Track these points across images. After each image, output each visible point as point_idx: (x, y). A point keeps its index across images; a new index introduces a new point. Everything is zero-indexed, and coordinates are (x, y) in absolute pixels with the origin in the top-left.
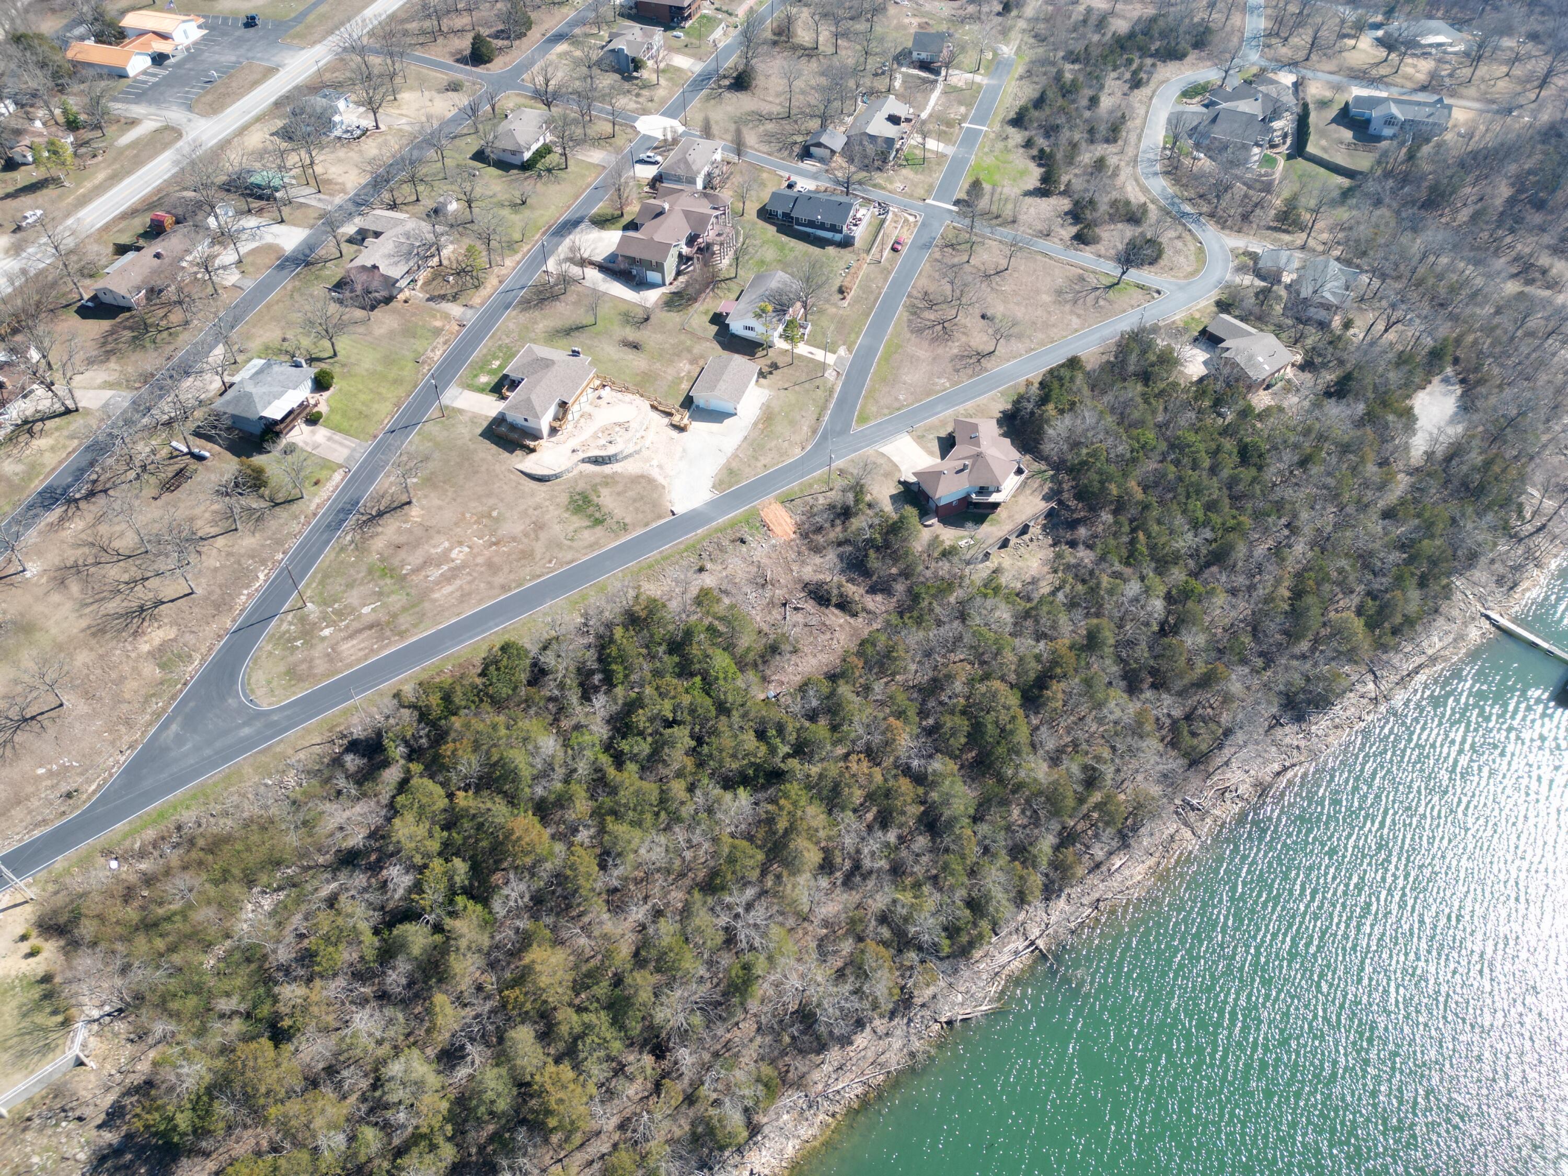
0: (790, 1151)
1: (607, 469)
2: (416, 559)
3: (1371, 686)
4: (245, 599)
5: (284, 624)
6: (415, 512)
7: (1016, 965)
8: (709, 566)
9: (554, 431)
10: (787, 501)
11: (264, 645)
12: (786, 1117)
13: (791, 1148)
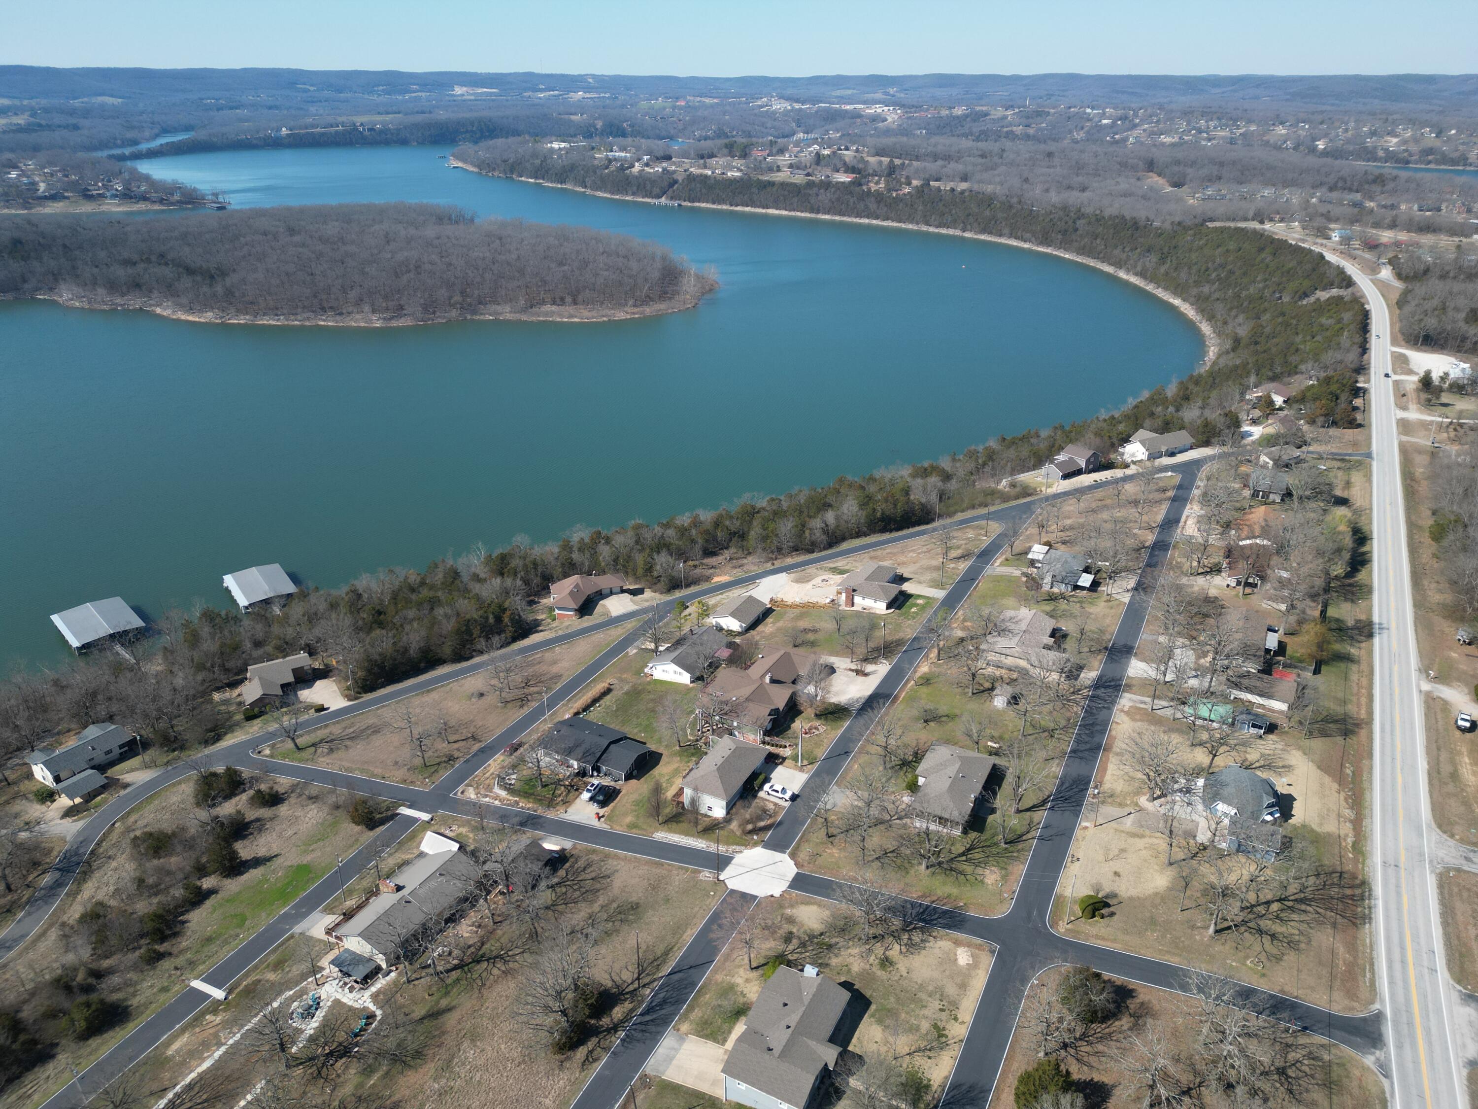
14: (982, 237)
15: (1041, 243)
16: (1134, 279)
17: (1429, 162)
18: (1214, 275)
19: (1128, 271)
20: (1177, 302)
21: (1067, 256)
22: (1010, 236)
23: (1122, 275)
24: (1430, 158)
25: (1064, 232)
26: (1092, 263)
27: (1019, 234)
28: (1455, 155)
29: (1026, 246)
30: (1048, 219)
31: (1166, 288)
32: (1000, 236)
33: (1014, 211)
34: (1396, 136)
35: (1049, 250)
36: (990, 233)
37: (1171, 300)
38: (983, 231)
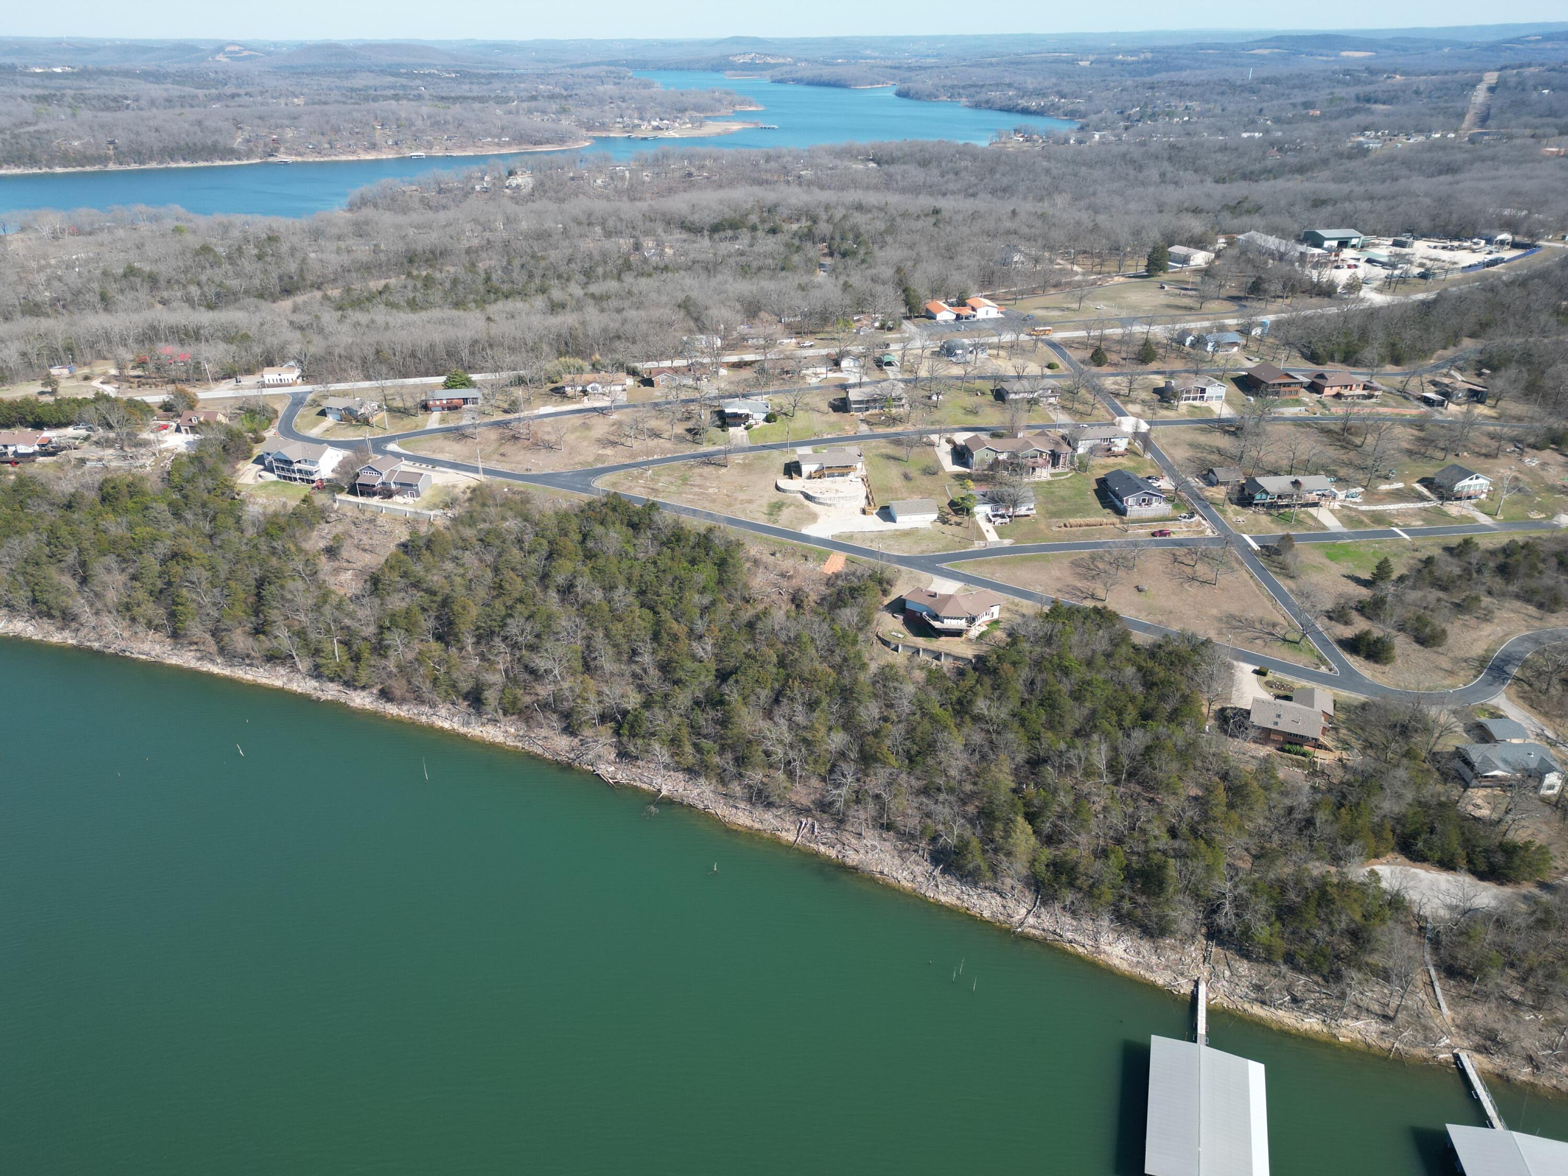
0: (497, 740)
1: (807, 502)
2: (698, 481)
3: (1023, 911)
4: (640, 459)
5: (635, 471)
6: (724, 470)
7: (645, 786)
8: (778, 555)
9: (810, 477)
10: (849, 561)
11: (622, 472)
12: (513, 730)
13: (500, 739)
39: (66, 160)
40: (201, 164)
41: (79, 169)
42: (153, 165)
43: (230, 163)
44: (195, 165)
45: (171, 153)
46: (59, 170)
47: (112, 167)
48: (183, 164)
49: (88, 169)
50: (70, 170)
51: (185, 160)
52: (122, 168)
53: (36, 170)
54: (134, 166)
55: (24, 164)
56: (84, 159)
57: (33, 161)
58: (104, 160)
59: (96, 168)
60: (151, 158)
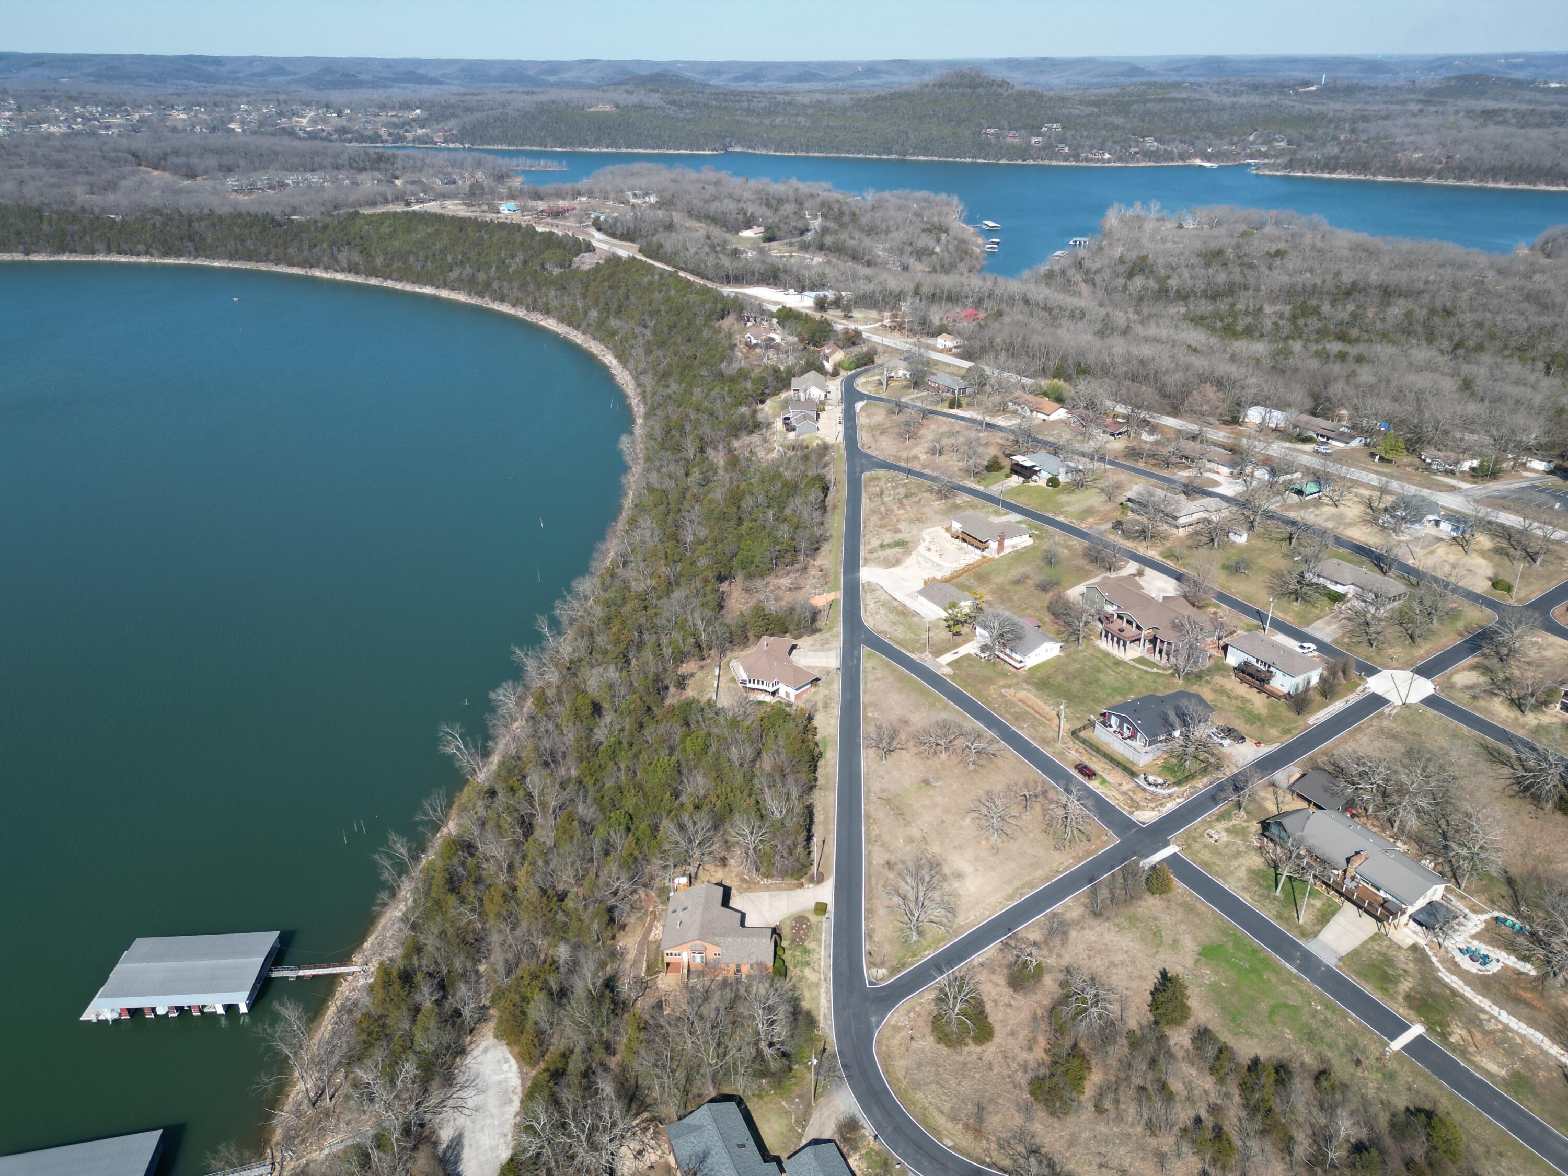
1: (916, 552)
2: (911, 501)
5: (901, 477)
6: (938, 503)
9: (953, 535)
10: (831, 603)
11: (896, 473)
14: (65, 258)
15: (165, 254)
16: (339, 276)
17: (350, 141)
18: (449, 258)
19: (326, 268)
20: (428, 290)
21: (216, 264)
22: (109, 251)
23: (318, 273)
24: (349, 136)
25: (191, 239)
26: (263, 267)
27: (126, 248)
28: (369, 133)
29: (144, 260)
30: (149, 227)
31: (399, 279)
32: (93, 252)
33: (86, 222)
34: (303, 117)
35: (182, 261)
36: (73, 251)
37: (417, 289)
38: (62, 250)
39: (1393, 169)
40: (1521, 186)
41: (1399, 179)
42: (1471, 183)
43: (1555, 188)
44: (1514, 187)
45: (1494, 172)
46: (1380, 178)
47: (1430, 180)
48: (1502, 185)
49: (1407, 180)
50: (1391, 179)
51: (1506, 180)
52: (1438, 182)
53: (1362, 177)
54: (1451, 182)
55: (1355, 170)
56: (1412, 170)
57: (1364, 167)
58: (1427, 172)
59: (1414, 180)
60: (1472, 177)
